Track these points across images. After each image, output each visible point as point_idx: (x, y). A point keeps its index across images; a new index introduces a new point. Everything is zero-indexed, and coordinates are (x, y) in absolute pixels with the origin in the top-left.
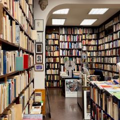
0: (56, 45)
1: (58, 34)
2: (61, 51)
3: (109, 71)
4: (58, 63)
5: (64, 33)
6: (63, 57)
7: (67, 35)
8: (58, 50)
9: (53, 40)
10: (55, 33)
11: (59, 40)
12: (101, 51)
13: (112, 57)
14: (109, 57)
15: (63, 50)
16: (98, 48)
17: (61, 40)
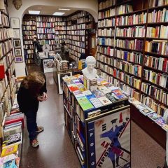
0: (34, 30)
1: (35, 21)
3: (75, 51)
5: (40, 21)
6: (41, 40)
7: (43, 22)
8: (36, 34)
9: (31, 26)
10: (32, 21)
11: (36, 26)
12: (69, 35)
13: (77, 41)
14: (75, 41)
15: (40, 34)
16: (67, 33)
17: (38, 26)
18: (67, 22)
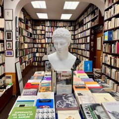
0: (43, 34)
1: (45, 26)
2: (47, 39)
3: (80, 55)
4: (44, 48)
5: (49, 25)
6: (48, 43)
7: (51, 27)
8: (44, 38)
9: (41, 30)
10: (42, 25)
11: (45, 30)
12: (76, 39)
13: (83, 44)
14: (80, 44)
16: (74, 37)
18: (75, 27)
